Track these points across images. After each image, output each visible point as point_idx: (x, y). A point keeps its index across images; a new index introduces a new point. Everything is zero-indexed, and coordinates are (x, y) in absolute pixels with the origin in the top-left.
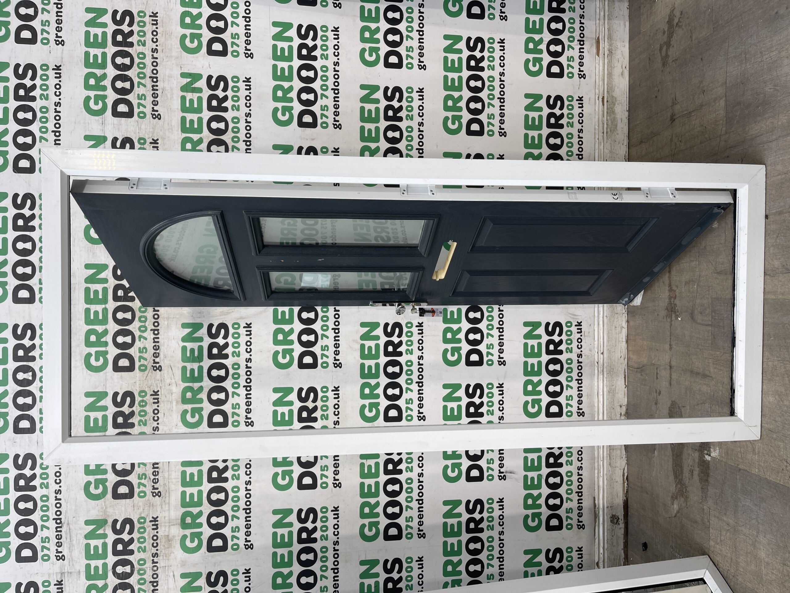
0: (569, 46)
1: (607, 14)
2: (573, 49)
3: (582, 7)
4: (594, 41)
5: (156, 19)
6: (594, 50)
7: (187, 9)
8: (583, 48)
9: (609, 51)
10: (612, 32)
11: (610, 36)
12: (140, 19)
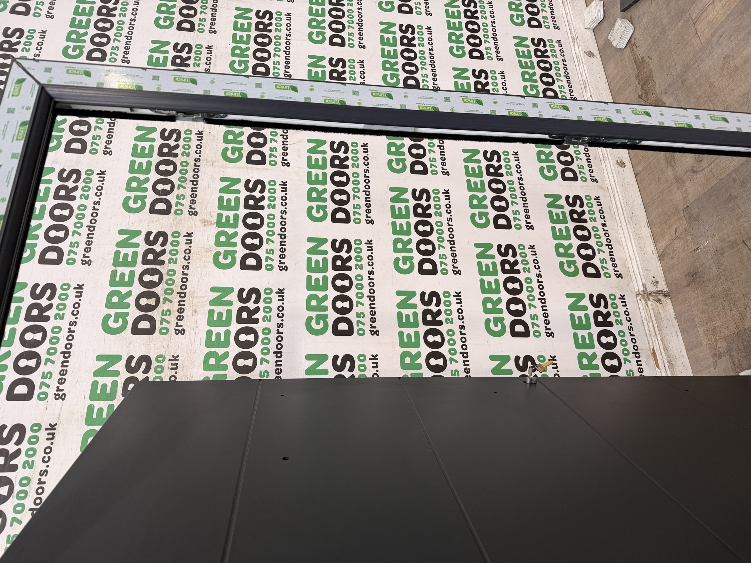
0: (625, 360)
1: (656, 325)
2: (630, 362)
3: (628, 319)
4: (649, 353)
5: (176, 362)
6: (653, 363)
7: (213, 349)
8: (640, 361)
9: (668, 362)
10: (666, 342)
11: (666, 347)
12: (158, 364)
